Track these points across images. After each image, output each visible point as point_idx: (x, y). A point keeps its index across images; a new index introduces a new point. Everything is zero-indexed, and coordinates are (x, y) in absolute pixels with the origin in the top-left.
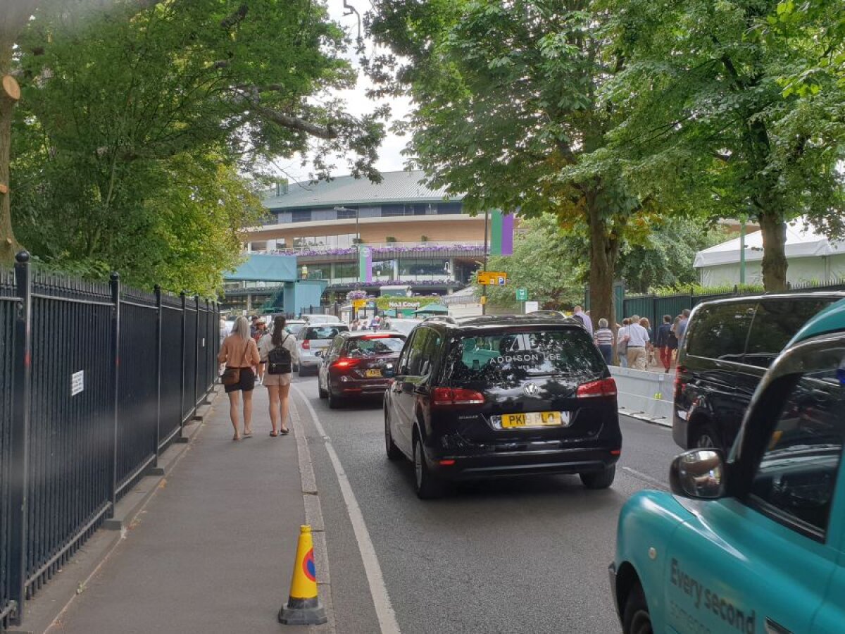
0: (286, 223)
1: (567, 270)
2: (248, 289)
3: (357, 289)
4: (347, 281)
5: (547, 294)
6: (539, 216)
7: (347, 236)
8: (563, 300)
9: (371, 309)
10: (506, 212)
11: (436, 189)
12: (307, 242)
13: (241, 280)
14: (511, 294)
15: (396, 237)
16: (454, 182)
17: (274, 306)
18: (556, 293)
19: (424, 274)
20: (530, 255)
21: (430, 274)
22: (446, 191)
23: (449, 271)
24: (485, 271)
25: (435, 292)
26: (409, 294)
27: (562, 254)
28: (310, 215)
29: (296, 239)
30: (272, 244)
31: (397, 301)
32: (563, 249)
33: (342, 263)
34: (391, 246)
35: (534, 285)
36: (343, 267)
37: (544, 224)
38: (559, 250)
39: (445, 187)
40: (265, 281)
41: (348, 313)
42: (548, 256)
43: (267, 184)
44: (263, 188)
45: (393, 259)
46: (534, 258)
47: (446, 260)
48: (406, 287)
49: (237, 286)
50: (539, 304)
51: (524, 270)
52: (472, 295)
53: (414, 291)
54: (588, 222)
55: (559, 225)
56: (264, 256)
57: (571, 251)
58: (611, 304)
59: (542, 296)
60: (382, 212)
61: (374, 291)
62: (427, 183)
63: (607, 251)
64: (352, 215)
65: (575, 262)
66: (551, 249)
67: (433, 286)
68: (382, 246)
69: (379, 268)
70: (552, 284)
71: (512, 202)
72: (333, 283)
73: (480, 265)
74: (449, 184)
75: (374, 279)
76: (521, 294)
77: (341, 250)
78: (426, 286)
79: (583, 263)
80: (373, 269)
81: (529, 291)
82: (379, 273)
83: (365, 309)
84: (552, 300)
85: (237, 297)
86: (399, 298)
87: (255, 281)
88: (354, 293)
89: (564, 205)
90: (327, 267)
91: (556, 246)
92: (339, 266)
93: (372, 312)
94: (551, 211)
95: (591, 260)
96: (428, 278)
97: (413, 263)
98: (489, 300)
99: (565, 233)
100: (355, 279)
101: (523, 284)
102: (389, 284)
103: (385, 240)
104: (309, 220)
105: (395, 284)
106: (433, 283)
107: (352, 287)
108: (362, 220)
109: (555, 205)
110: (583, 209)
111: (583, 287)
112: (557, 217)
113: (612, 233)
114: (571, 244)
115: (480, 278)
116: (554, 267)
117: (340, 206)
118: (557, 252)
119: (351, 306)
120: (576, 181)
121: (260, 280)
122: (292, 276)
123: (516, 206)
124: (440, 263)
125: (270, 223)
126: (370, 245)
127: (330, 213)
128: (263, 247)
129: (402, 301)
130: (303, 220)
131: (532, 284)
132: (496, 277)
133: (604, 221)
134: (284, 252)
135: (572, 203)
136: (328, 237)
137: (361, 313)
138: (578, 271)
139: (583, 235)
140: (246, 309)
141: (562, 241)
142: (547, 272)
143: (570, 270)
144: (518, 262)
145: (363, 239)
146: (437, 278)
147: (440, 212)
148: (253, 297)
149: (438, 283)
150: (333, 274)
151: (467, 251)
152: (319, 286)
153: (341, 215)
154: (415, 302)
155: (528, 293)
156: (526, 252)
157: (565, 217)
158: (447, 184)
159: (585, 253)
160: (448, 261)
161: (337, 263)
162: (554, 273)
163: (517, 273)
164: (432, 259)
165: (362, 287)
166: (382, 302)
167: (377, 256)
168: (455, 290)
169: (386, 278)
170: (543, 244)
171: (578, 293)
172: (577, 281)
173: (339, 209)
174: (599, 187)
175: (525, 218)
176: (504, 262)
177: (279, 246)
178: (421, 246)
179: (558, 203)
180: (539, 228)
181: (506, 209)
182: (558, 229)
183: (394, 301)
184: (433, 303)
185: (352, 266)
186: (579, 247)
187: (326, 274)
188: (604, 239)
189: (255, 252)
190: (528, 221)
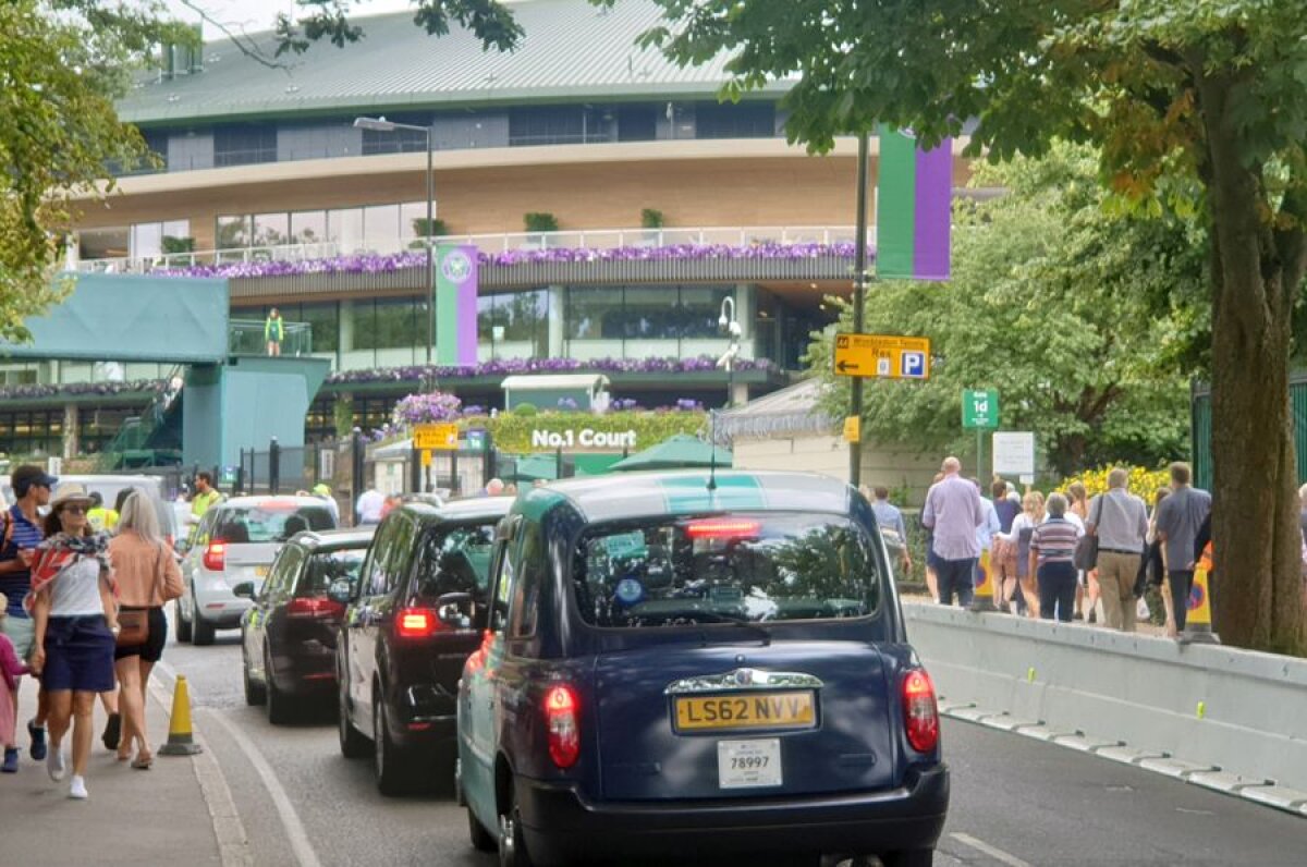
0: (193, 171)
1: (1131, 329)
2: (68, 389)
3: (427, 391)
4: (395, 360)
5: (1062, 407)
6: (1037, 149)
7: (395, 208)
8: (1118, 426)
9: (473, 454)
10: (931, 137)
11: (697, 62)
12: (262, 231)
13: (44, 359)
14: (945, 408)
15: (555, 215)
16: (755, 38)
17: (151, 444)
18: (1095, 404)
19: (652, 334)
20: (1006, 275)
21: (668, 336)
22: (731, 67)
23: (736, 327)
24: (858, 330)
25: (687, 394)
26: (602, 402)
27: (1114, 277)
28: (274, 144)
29: (226, 221)
30: (146, 241)
31: (558, 427)
32: (1119, 257)
33: (376, 301)
34: (541, 244)
35: (1022, 376)
36: (381, 312)
37: (1055, 177)
38: (1103, 261)
39: (726, 55)
40: (124, 361)
41: (398, 468)
42: (1068, 283)
43: (136, 46)
44: (121, 56)
45: (545, 286)
46: (1023, 287)
47: (724, 289)
48: (589, 380)
49: (29, 377)
50: (1038, 439)
51: (989, 326)
52: (813, 411)
53: (619, 393)
54: (1205, 171)
55: (1106, 183)
56: (123, 281)
57: (1146, 265)
58: (1283, 444)
59: (1047, 413)
60: (512, 133)
61: (481, 392)
62: (667, 41)
63: (1268, 270)
64: (413, 143)
65: (1159, 304)
66: (1079, 258)
67: (682, 378)
68: (508, 240)
69: (499, 318)
70: (1082, 373)
71: (948, 107)
72: (345, 368)
73: (840, 309)
74: (740, 48)
75: (483, 354)
76: (980, 406)
77: (375, 259)
78: (655, 378)
79: (1183, 306)
80: (481, 318)
81: (1004, 399)
82: (499, 332)
83: (454, 455)
84: (1081, 427)
85: (29, 415)
86: (567, 417)
87: (90, 360)
88: (416, 402)
89: (1120, 112)
90: (326, 314)
91: (1094, 250)
92: (368, 312)
93: (479, 463)
94: (1078, 134)
95: (1216, 297)
96: (662, 349)
97: (615, 298)
98: (869, 426)
99: (1126, 205)
100: (421, 353)
101: (983, 375)
102: (529, 369)
103: (523, 225)
104: (271, 158)
105: (553, 369)
106: (680, 367)
107: (410, 382)
108: (446, 159)
109: (1094, 117)
110: (1185, 128)
111: (1185, 385)
112: (1098, 154)
113: (1284, 207)
114: (1143, 244)
115: (841, 355)
116: (1087, 316)
117: (373, 112)
118: (1097, 271)
119: (406, 444)
120: (1164, 42)
121: (105, 360)
122: (213, 347)
123: (964, 117)
124: (707, 298)
125: (145, 168)
126: (468, 239)
127: (338, 136)
128: (121, 248)
129: (577, 427)
130: (250, 160)
131: (1011, 373)
132: (897, 353)
133: (1258, 168)
134: (186, 264)
135: (1148, 109)
136: (333, 214)
137: (440, 467)
138: (1170, 331)
139: (1188, 214)
140: (60, 453)
141: (1114, 233)
142: (1065, 333)
143: (1142, 330)
144: (967, 299)
145: (448, 221)
146: (693, 350)
147: (703, 133)
148: (84, 414)
149: (698, 368)
150: (345, 337)
151: (794, 259)
152: (301, 378)
153: (374, 143)
154: (620, 429)
155: (1001, 405)
156: (997, 267)
157: (1124, 155)
158: (731, 46)
159: (1192, 271)
160: (731, 292)
161: (359, 302)
162: (1089, 337)
163: (966, 337)
164: (679, 287)
165: (445, 380)
166: (509, 432)
167: (493, 277)
168: (756, 392)
169: (524, 351)
170: (1051, 240)
171: (1169, 405)
172: (1164, 367)
173: (369, 123)
174: (1241, 61)
175: (993, 160)
176: (920, 299)
177: (170, 245)
178: (639, 244)
179: (1104, 109)
180: (1037, 187)
181: (928, 129)
182: (1101, 193)
183: (552, 426)
184: (681, 436)
185: (409, 308)
186: (1170, 251)
187: (326, 337)
188: (1256, 227)
189: (91, 266)
190: (1002, 167)
